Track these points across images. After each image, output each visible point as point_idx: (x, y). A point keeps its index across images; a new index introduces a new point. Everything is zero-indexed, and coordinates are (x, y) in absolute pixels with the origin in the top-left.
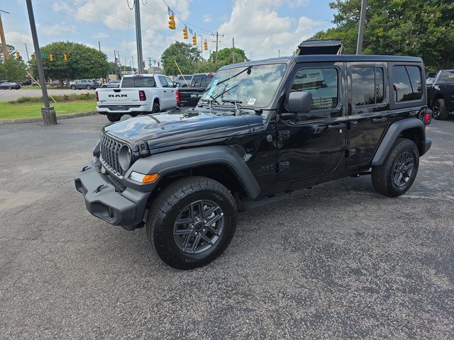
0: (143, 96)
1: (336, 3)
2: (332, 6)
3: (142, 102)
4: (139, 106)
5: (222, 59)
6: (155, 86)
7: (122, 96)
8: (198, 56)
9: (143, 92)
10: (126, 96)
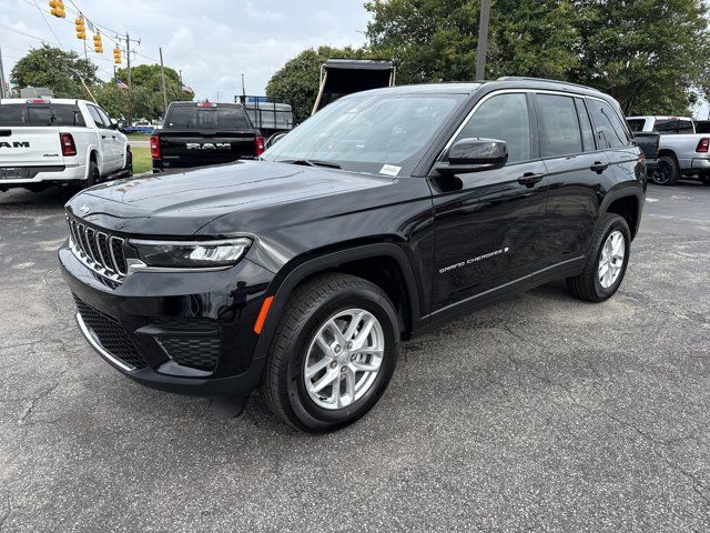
0: (69, 146)
1: (374, 4)
2: (369, 8)
3: (69, 160)
4: (62, 168)
5: (138, 84)
6: (83, 125)
7: (16, 145)
8: (91, 75)
9: (69, 136)
10: (27, 145)
